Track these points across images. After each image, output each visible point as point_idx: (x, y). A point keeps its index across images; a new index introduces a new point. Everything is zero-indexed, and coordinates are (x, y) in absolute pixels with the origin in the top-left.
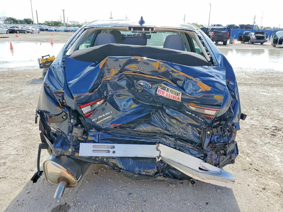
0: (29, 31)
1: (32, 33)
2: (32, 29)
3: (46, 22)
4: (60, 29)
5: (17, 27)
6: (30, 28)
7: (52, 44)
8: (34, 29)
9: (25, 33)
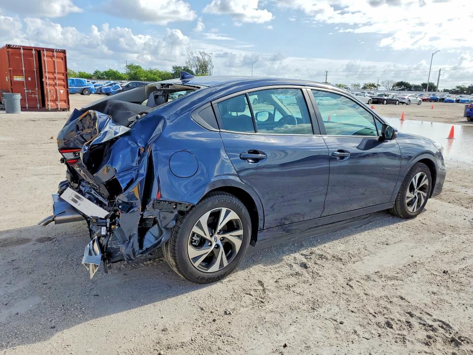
0: (403, 101)
1: (407, 104)
2: (409, 98)
3: (458, 87)
4: (467, 99)
5: (386, 95)
6: (406, 97)
7: (402, 120)
8: (411, 98)
9: (395, 104)
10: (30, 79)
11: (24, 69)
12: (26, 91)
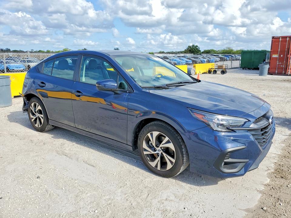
10: (282, 56)
11: (279, 50)
12: (278, 63)
